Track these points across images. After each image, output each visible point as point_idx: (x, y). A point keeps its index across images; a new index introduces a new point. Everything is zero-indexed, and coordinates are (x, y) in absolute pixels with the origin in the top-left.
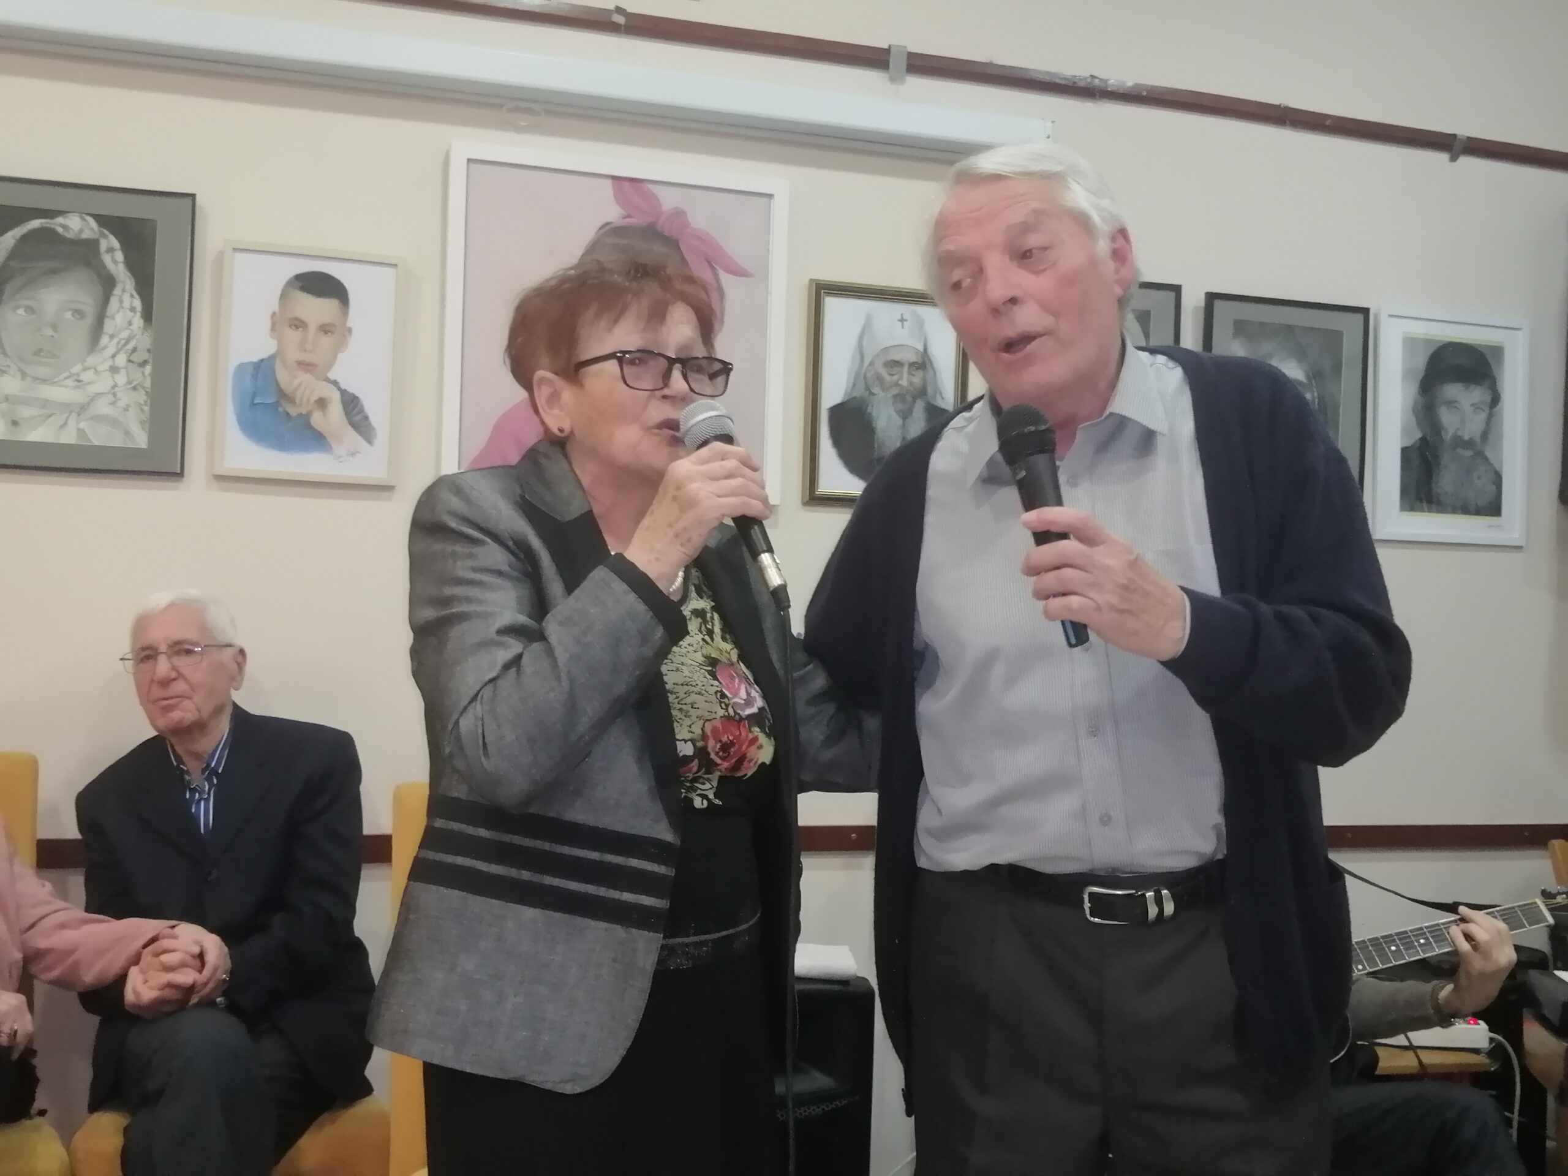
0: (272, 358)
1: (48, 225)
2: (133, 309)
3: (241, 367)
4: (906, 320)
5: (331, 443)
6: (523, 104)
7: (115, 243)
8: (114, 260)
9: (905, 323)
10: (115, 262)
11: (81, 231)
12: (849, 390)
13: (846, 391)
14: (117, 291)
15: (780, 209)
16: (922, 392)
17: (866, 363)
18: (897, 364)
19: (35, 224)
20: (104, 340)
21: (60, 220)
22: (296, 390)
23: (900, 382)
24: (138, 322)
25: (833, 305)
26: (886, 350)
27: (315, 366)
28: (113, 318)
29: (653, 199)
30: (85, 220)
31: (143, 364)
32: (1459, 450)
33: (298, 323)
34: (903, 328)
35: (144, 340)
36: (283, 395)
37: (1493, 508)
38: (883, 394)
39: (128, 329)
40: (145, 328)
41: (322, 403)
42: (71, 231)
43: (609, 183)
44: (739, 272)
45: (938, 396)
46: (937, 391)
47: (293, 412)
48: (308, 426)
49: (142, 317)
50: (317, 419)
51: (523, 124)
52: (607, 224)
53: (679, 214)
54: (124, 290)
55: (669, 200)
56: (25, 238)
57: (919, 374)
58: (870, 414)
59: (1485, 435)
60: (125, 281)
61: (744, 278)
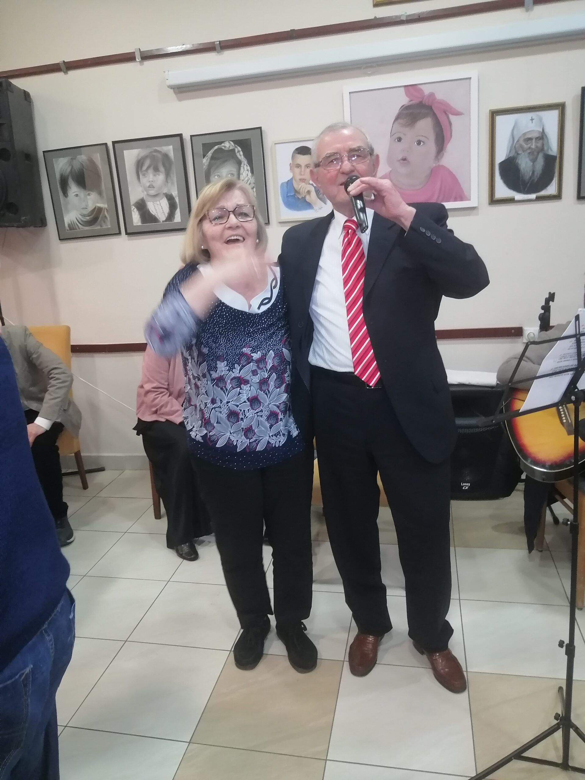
0: (292, 179)
1: (219, 147)
2: (248, 170)
3: (282, 184)
4: (534, 119)
5: (313, 206)
6: (369, 65)
7: (240, 149)
9: (534, 121)
10: (241, 155)
11: (229, 147)
12: (508, 155)
13: (506, 155)
14: (242, 165)
15: (474, 83)
16: (542, 149)
17: (515, 142)
18: (530, 139)
19: (216, 147)
21: (223, 144)
22: (300, 189)
23: (531, 147)
24: (250, 174)
25: (500, 120)
26: (525, 134)
27: (305, 180)
28: (242, 174)
29: (420, 91)
30: (230, 143)
31: (254, 187)
33: (298, 166)
34: (532, 122)
35: (252, 180)
36: (297, 192)
38: (523, 153)
39: (247, 177)
40: (252, 176)
41: (309, 192)
42: (226, 148)
43: (403, 89)
44: (458, 114)
45: (549, 150)
46: (549, 148)
47: (300, 197)
48: (306, 201)
49: (250, 172)
50: (308, 198)
51: (369, 73)
52: (403, 105)
53: (432, 95)
54: (244, 164)
55: (427, 90)
56: (214, 153)
57: (541, 142)
58: (518, 163)
60: (244, 161)
61: (460, 116)
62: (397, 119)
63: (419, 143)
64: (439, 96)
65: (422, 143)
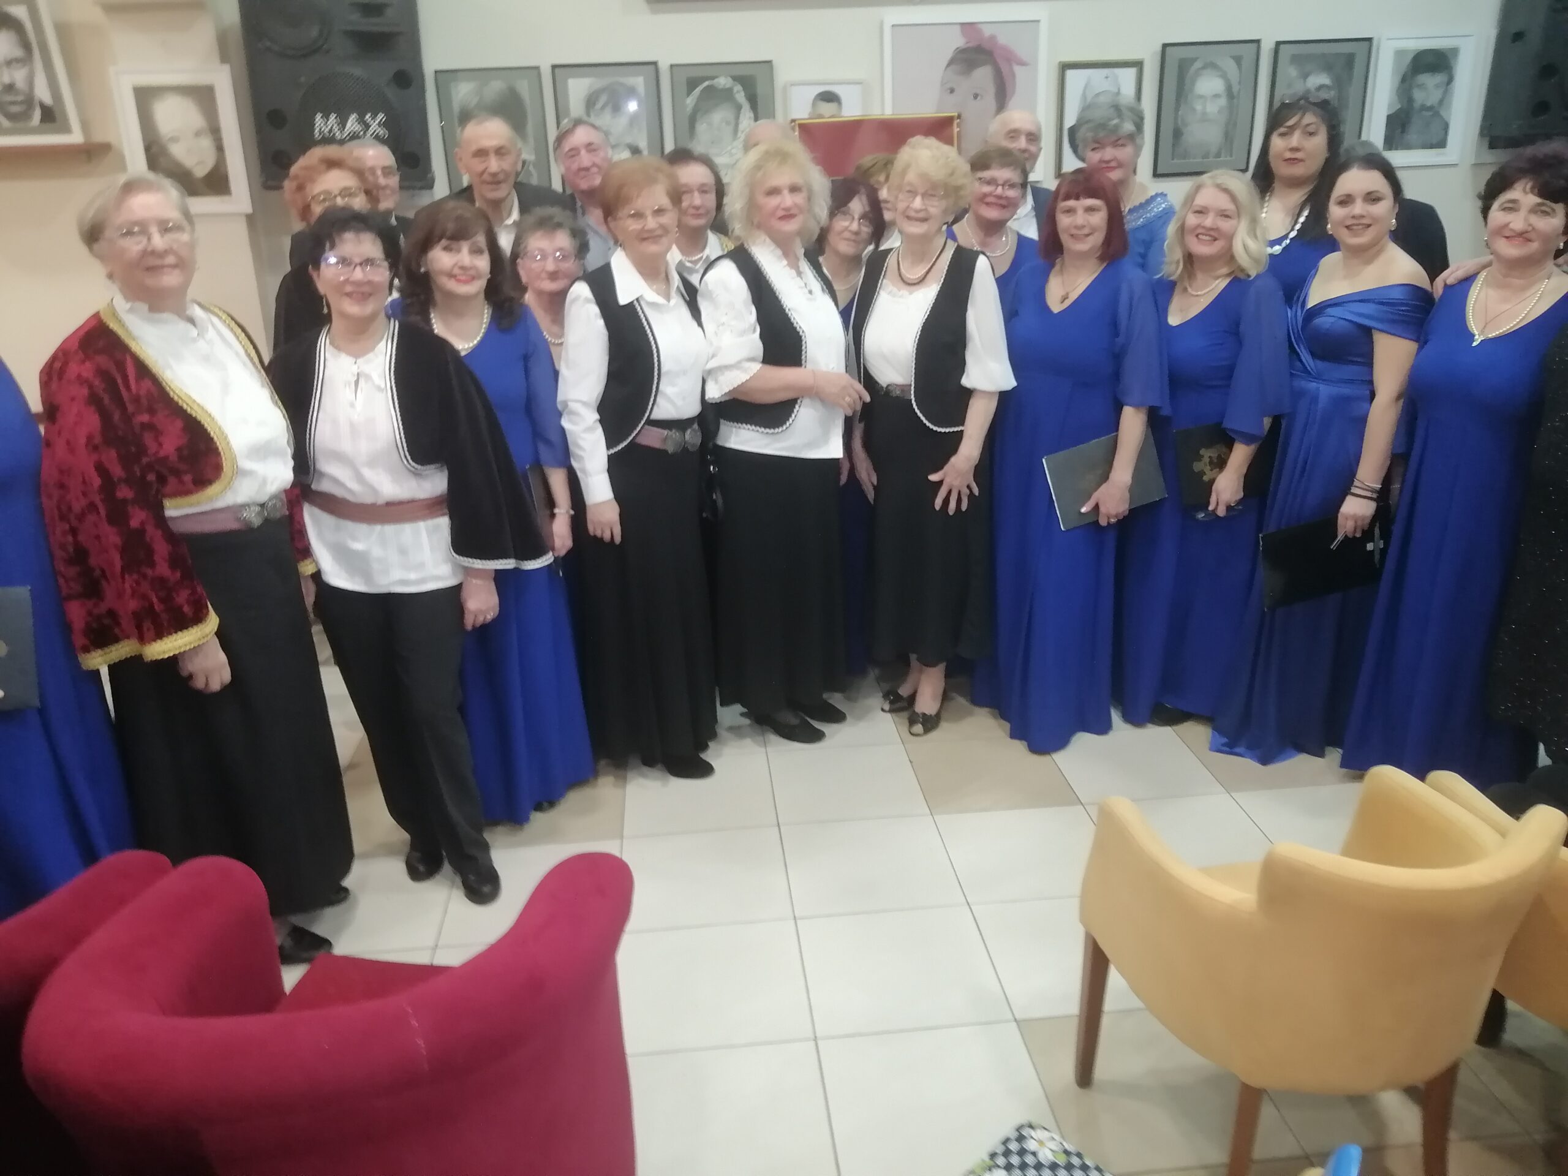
1: (712, 84)
2: (750, 117)
7: (740, 88)
8: (740, 96)
9: (1109, 79)
11: (725, 84)
12: (1079, 117)
13: (1077, 118)
14: (743, 110)
15: (1044, 27)
17: (1086, 103)
19: (706, 83)
20: (739, 134)
21: (716, 81)
25: (1070, 74)
26: (1097, 96)
28: (742, 122)
29: (981, 32)
30: (726, 79)
32: (1425, 113)
34: (1106, 82)
37: (1442, 144)
39: (748, 126)
42: (721, 85)
43: (958, 27)
44: (1023, 64)
49: (754, 120)
52: (958, 48)
53: (993, 38)
54: (745, 109)
55: (987, 31)
56: (702, 91)
59: (1441, 102)
60: (746, 106)
61: (1024, 67)
62: (951, 62)
63: (976, 96)
64: (1003, 40)
65: (979, 98)
